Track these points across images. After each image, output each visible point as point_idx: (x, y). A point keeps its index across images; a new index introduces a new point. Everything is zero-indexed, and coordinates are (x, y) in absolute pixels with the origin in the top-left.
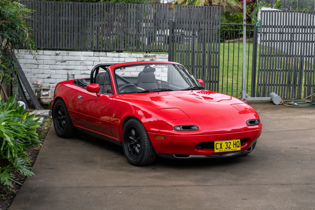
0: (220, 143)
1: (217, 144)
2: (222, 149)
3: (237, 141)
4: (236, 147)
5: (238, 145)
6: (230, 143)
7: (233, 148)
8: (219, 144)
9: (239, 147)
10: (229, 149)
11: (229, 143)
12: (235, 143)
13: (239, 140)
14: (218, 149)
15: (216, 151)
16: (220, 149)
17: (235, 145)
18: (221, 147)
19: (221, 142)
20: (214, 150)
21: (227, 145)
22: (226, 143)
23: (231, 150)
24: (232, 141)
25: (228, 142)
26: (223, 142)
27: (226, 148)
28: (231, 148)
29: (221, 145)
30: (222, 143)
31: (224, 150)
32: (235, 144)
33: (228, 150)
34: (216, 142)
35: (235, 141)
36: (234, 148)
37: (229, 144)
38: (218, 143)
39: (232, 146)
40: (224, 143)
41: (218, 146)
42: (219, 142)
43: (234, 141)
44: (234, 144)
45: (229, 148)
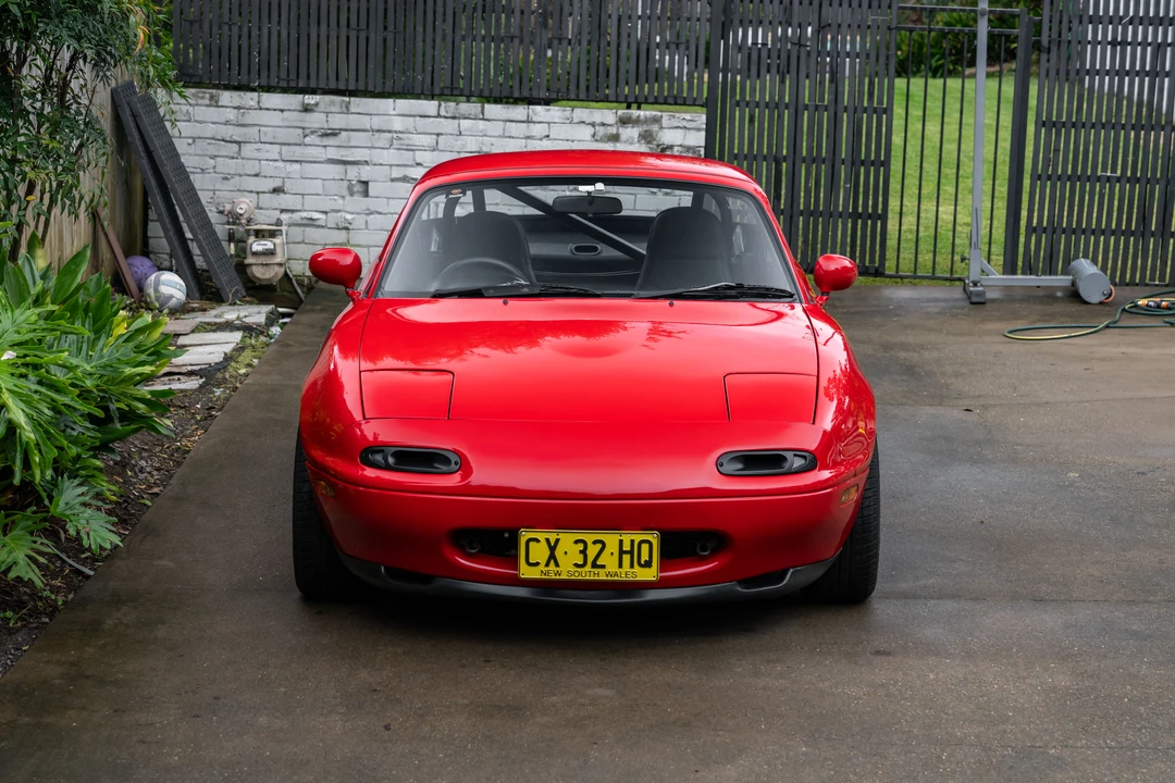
0: (548, 540)
1: (532, 544)
2: (557, 565)
3: (638, 538)
4: (632, 566)
5: (645, 557)
6: (599, 546)
7: (612, 568)
8: (543, 542)
9: (648, 564)
10: (596, 571)
11: (595, 542)
12: (627, 547)
13: (654, 538)
14: (537, 564)
15: (526, 572)
16: (547, 565)
17: (626, 558)
18: (552, 557)
19: (553, 537)
20: (515, 566)
21: (584, 552)
22: (577, 542)
23: (603, 577)
24: (612, 539)
25: (589, 537)
26: (561, 536)
27: (576, 565)
28: (603, 567)
29: (552, 549)
30: (557, 541)
31: (566, 569)
32: (626, 552)
33: (587, 574)
34: (525, 535)
35: (627, 538)
36: (620, 566)
37: (593, 551)
38: (537, 541)
39: (609, 560)
40: (567, 541)
41: (539, 552)
42: (541, 535)
43: (624, 537)
44: (622, 552)
45: (594, 565)
